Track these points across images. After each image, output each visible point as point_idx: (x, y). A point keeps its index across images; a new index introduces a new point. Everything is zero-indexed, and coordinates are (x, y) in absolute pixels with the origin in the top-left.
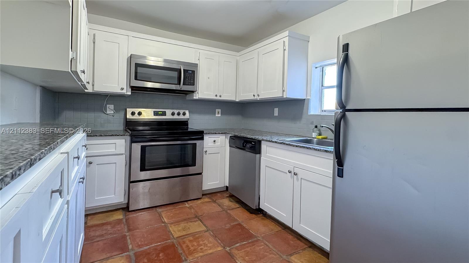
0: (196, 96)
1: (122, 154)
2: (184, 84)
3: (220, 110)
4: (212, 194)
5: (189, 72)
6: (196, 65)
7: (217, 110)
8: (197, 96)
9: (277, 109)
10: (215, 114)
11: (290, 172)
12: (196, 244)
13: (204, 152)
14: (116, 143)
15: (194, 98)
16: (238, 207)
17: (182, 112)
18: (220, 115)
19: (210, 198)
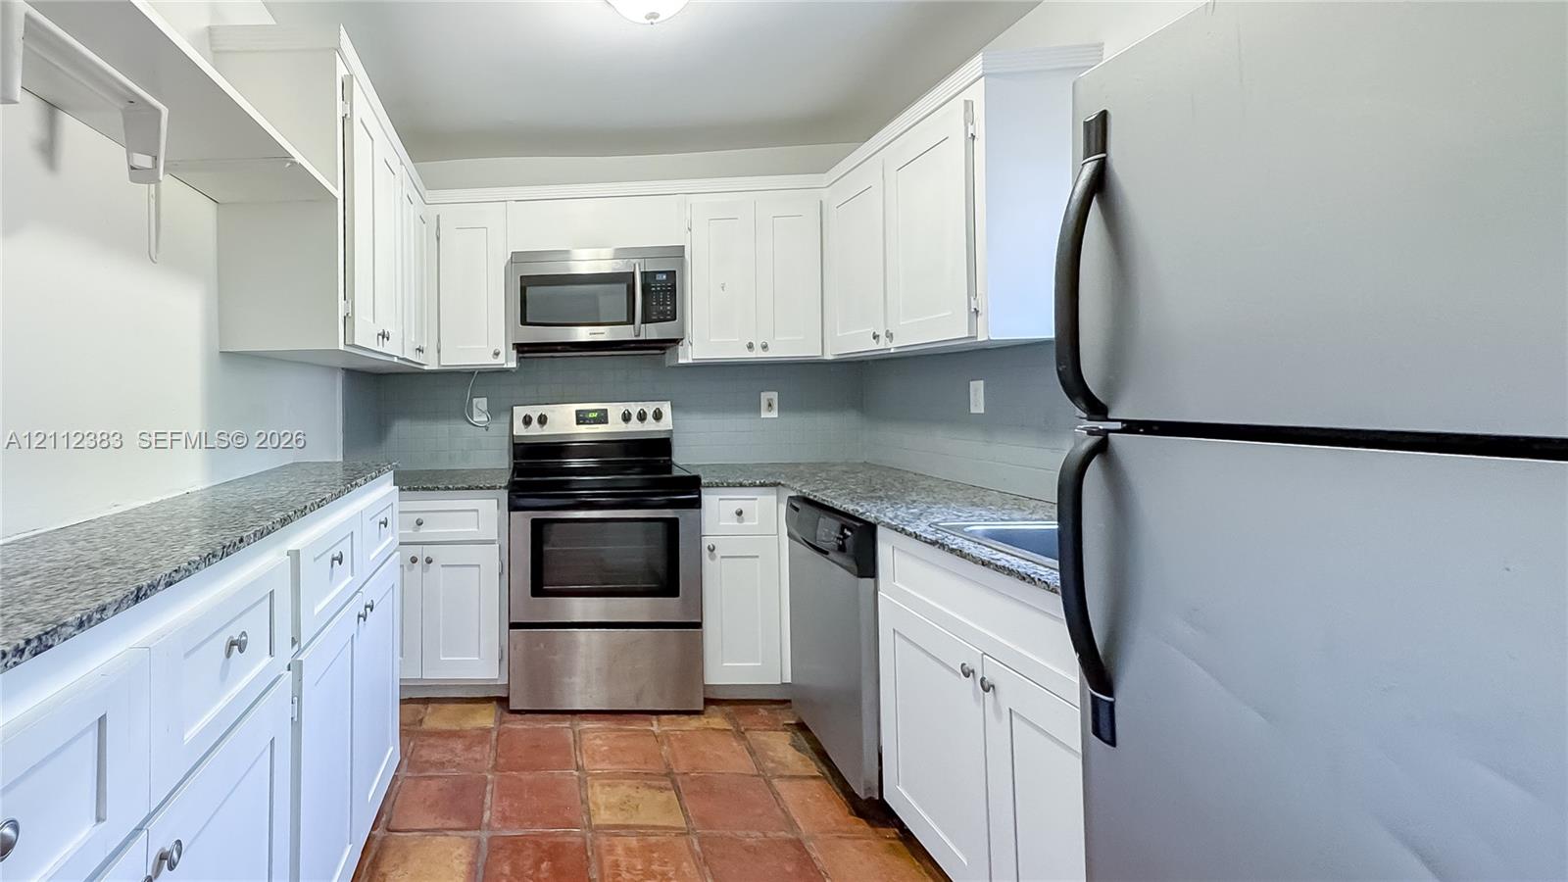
0: (687, 355)
1: (492, 542)
2: (645, 321)
3: (774, 396)
4: (740, 704)
5: (659, 277)
6: (678, 252)
7: (765, 396)
8: (690, 353)
9: (982, 382)
10: (758, 410)
11: (967, 673)
12: (639, 867)
13: (706, 553)
14: (477, 511)
15: (680, 361)
16: (814, 778)
17: (650, 408)
18: (774, 414)
19: (728, 717)
